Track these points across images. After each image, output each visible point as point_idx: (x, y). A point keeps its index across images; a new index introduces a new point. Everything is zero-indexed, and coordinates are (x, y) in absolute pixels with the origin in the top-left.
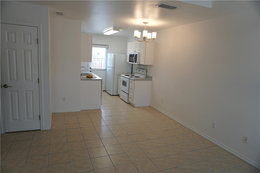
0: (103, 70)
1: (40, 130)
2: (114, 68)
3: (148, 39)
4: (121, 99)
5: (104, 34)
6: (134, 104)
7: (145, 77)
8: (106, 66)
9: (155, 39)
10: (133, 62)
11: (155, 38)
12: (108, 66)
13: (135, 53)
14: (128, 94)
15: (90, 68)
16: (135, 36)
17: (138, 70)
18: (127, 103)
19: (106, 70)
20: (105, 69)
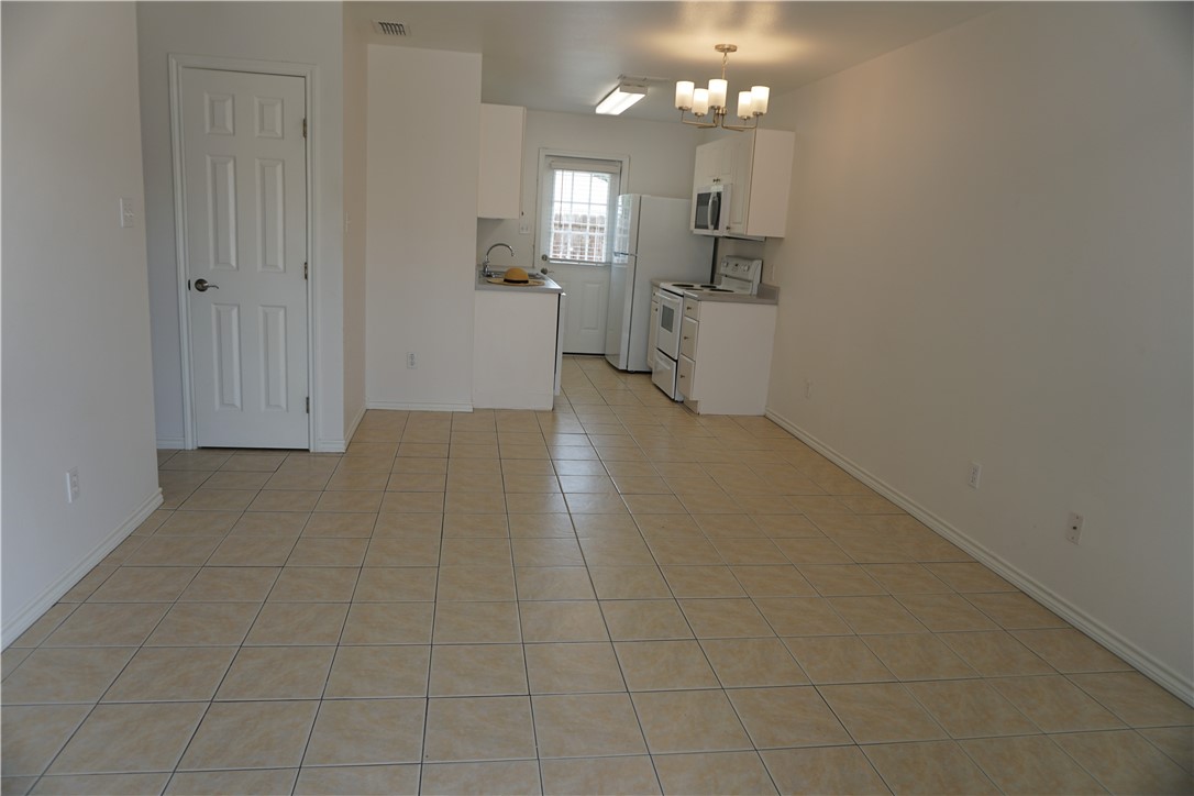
0: (594, 267)
1: (307, 450)
2: (635, 255)
3: (741, 118)
4: (655, 385)
5: (600, 110)
6: (697, 402)
7: (755, 292)
8: (611, 252)
9: (761, 114)
10: (707, 227)
11: (765, 111)
12: (616, 250)
13: (715, 189)
14: (676, 361)
15: (545, 258)
16: (677, 106)
17: (733, 262)
18: (670, 398)
19: (608, 265)
20: (603, 261)
